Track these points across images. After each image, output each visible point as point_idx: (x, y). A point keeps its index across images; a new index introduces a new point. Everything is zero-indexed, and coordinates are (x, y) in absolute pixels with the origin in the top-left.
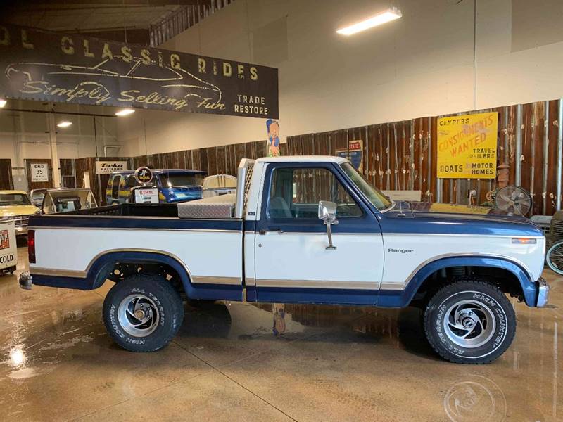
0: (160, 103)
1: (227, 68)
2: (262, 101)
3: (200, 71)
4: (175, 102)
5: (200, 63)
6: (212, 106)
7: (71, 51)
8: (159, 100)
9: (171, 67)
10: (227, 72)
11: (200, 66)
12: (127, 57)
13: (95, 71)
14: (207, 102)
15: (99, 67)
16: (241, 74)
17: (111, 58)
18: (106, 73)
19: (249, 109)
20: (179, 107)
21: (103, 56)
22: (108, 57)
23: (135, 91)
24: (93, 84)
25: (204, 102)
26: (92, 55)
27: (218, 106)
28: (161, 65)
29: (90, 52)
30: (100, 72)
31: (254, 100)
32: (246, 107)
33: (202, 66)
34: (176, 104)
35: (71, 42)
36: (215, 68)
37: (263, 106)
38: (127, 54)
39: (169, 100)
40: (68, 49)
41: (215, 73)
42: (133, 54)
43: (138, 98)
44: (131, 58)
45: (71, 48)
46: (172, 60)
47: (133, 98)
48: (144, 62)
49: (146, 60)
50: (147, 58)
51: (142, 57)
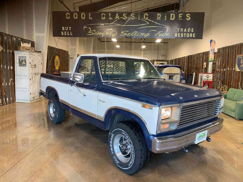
0: (138, 35)
1: (173, 16)
2: (192, 30)
3: (158, 19)
4: (144, 35)
5: (158, 15)
6: (162, 35)
7: (104, 18)
8: (137, 34)
9: (144, 19)
10: (173, 18)
11: (158, 17)
12: (125, 18)
13: (112, 25)
14: (160, 33)
15: (114, 23)
16: (181, 18)
17: (119, 19)
18: (116, 25)
19: (184, 35)
20: (146, 37)
21: (116, 18)
22: (117, 19)
23: (127, 31)
24: (111, 30)
25: (158, 33)
26: (111, 19)
27: (166, 34)
28: (139, 19)
29: (111, 17)
30: (114, 25)
31: (187, 30)
32: (181, 34)
33: (159, 17)
34: (145, 35)
35: (105, 15)
36: (166, 17)
37: (193, 33)
38: (125, 16)
39: (141, 34)
40: (103, 17)
41: (166, 19)
42: (127, 16)
43: (128, 34)
44: (126, 18)
45: (105, 17)
46: (144, 16)
47: (126, 34)
48: (132, 19)
49: (133, 18)
50: (134, 17)
51: (131, 17)
